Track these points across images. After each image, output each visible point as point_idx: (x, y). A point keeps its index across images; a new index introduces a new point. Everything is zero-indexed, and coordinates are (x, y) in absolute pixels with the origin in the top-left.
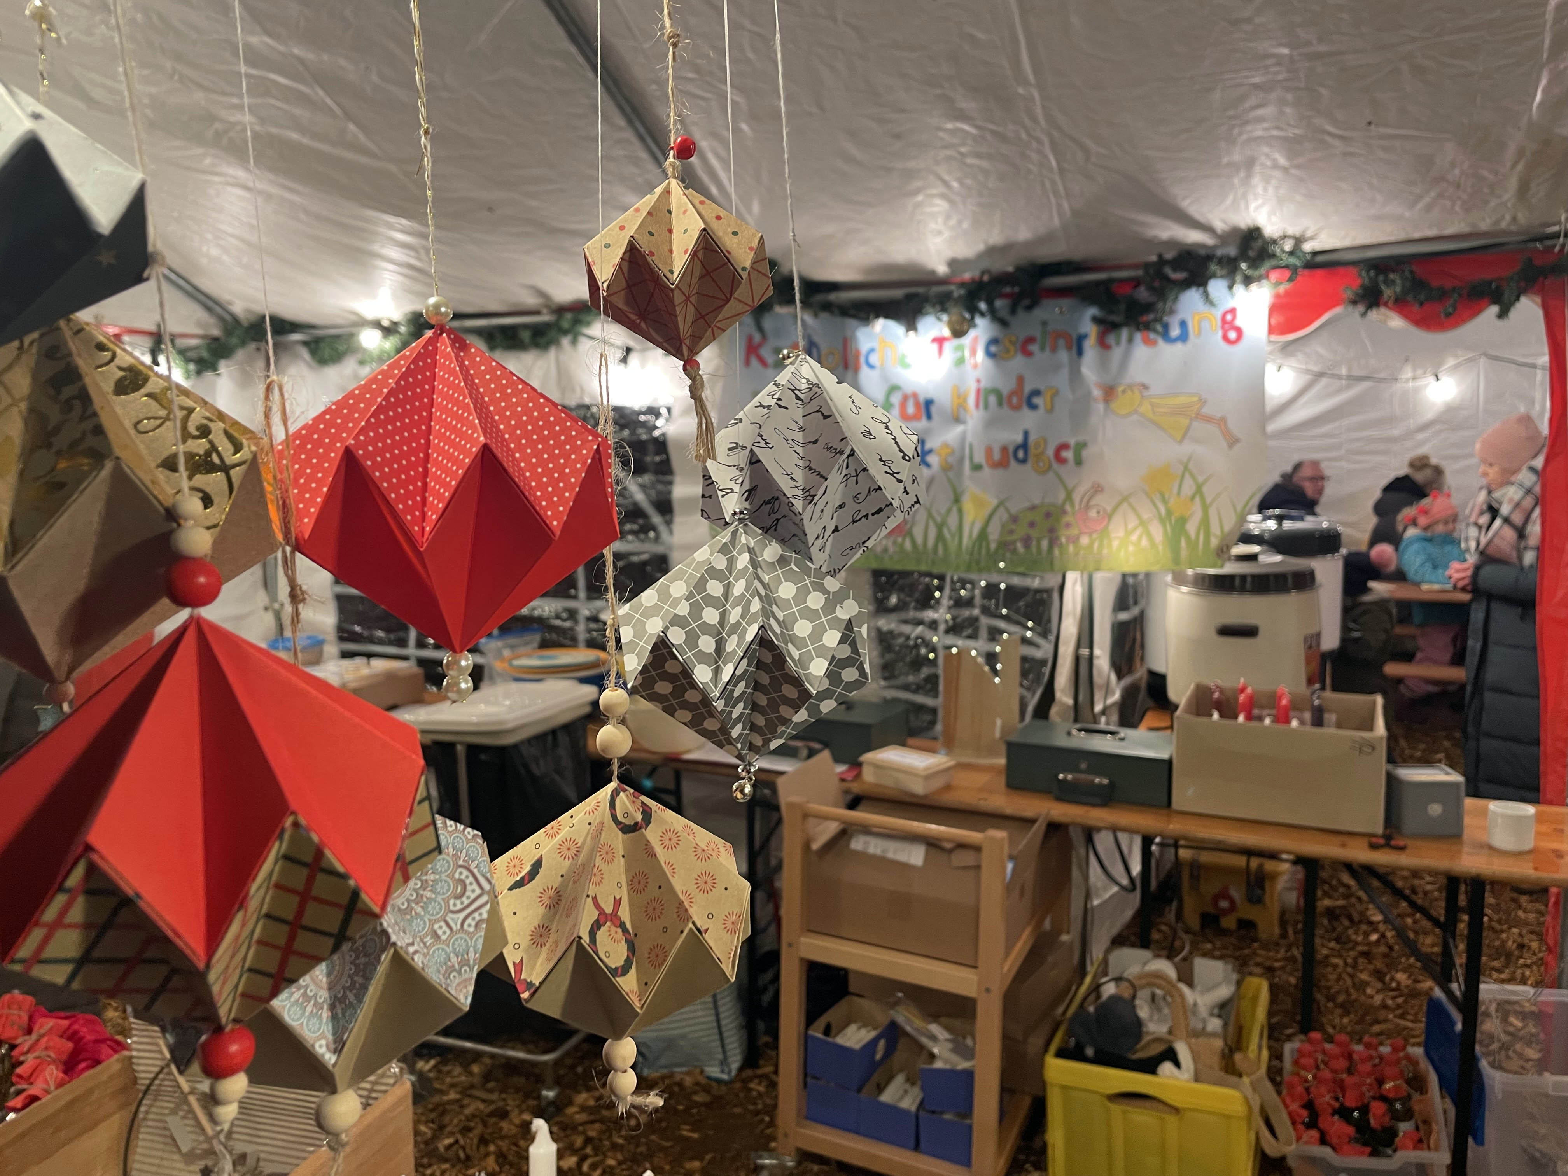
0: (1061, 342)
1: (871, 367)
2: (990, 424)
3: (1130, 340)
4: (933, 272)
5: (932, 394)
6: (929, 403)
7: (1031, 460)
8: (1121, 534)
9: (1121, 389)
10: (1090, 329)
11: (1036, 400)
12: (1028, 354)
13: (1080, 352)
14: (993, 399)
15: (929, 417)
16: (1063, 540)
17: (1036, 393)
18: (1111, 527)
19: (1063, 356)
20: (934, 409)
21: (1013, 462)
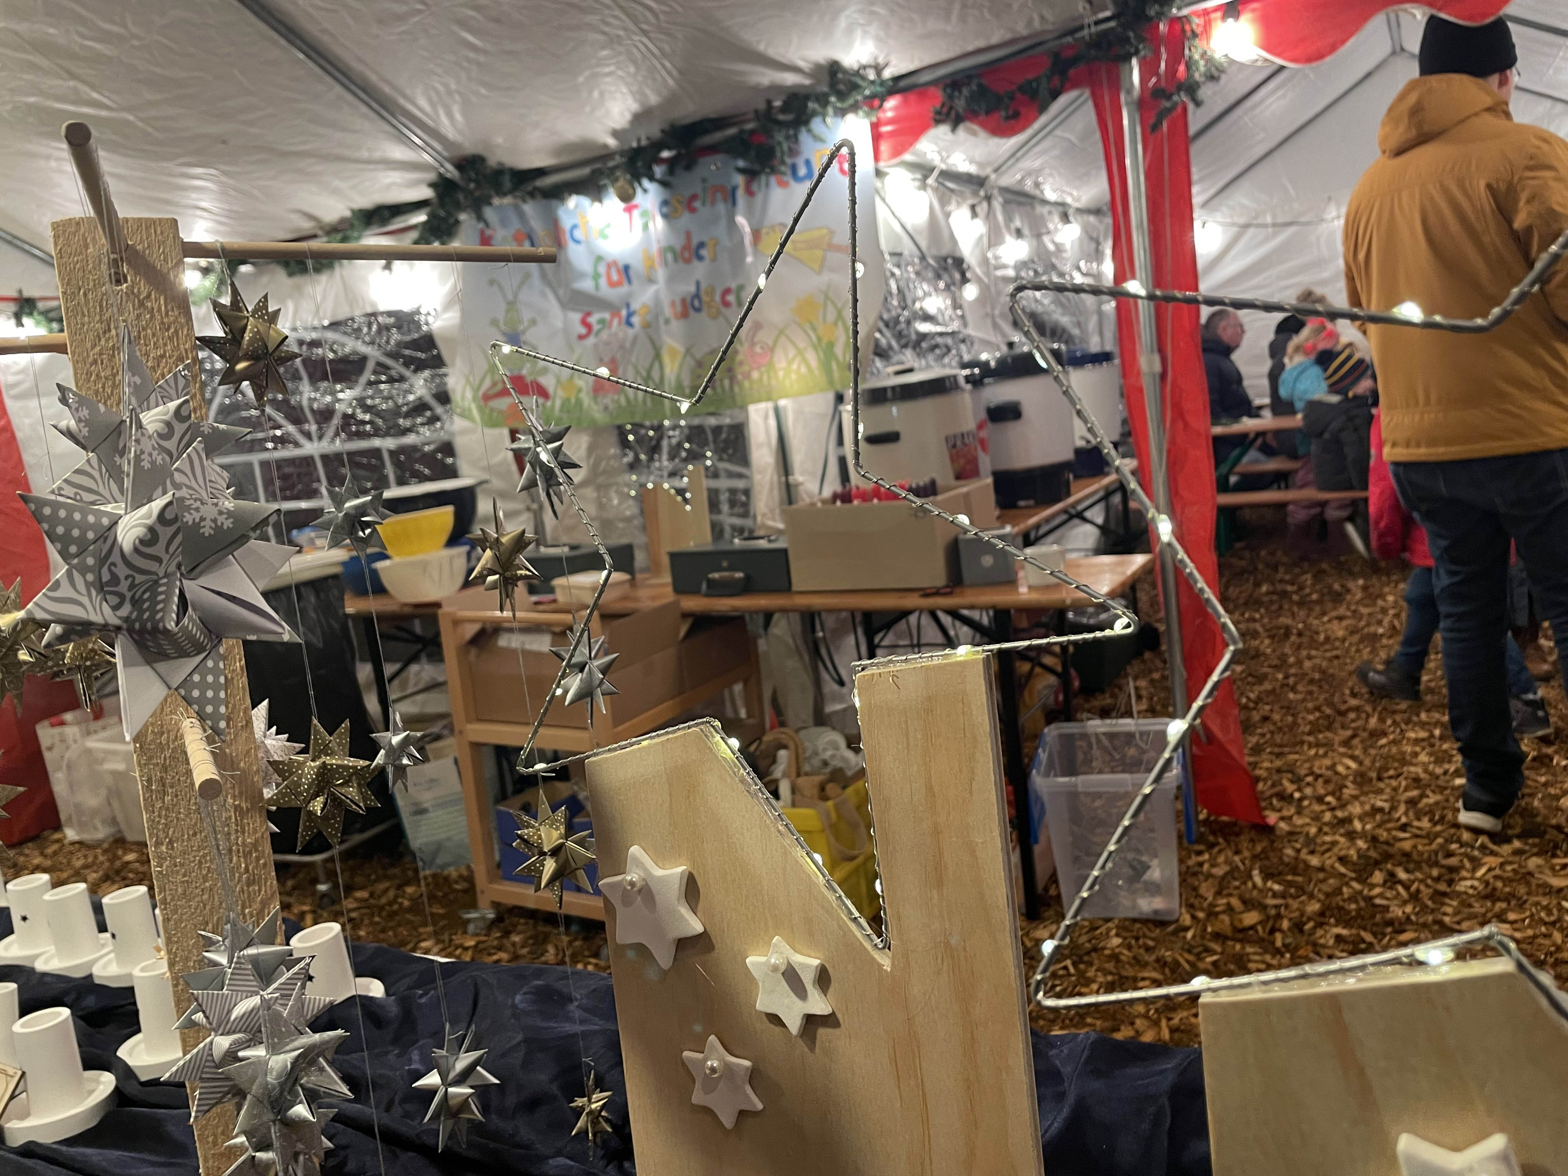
0: (719, 196)
1: (577, 242)
2: (671, 279)
3: (767, 185)
4: (605, 146)
5: (628, 261)
6: (627, 268)
7: (705, 307)
8: (783, 365)
9: (764, 231)
10: (739, 180)
11: (704, 252)
12: (692, 210)
13: (734, 203)
14: (670, 256)
15: (629, 281)
16: (740, 377)
17: (701, 245)
18: (775, 359)
19: (721, 207)
20: (632, 273)
21: (692, 312)
